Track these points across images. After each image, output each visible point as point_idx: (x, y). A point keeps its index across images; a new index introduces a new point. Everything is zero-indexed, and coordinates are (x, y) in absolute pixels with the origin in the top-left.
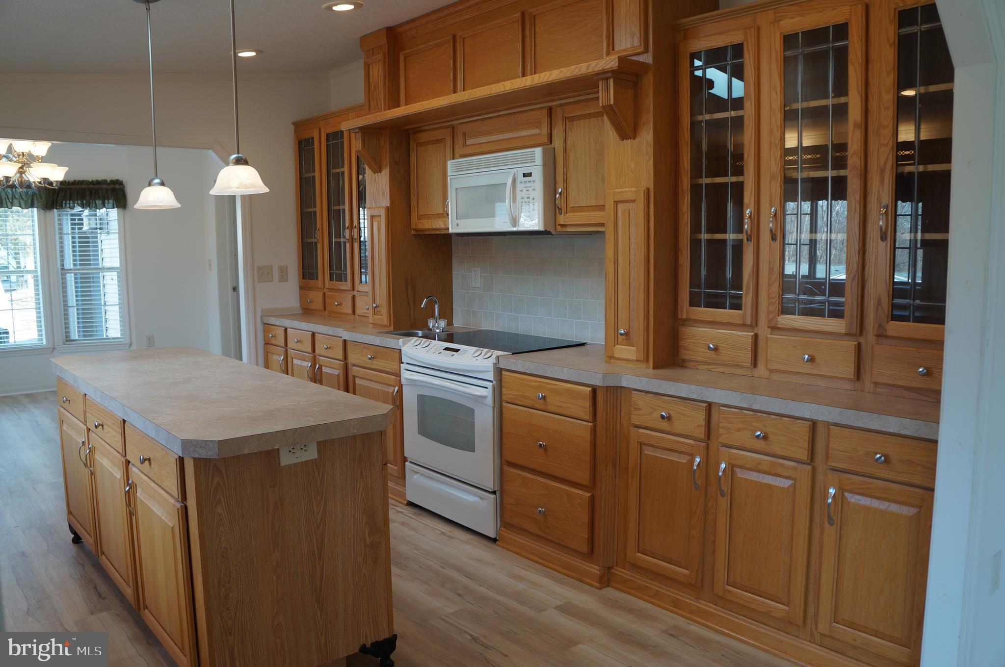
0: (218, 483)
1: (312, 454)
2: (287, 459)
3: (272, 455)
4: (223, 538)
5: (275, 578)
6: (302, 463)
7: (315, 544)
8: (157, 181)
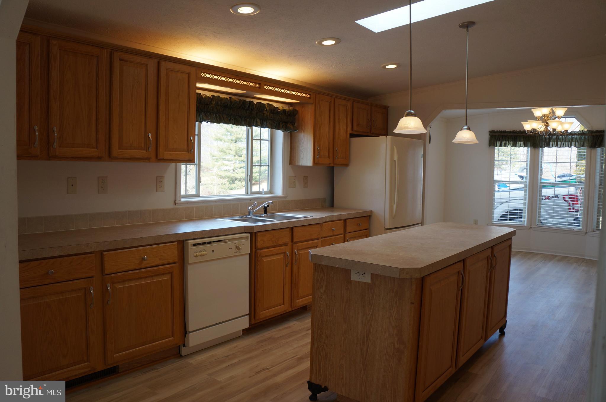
0: (322, 277)
1: (367, 279)
2: (354, 277)
3: (347, 272)
4: (322, 305)
5: (343, 339)
6: (363, 282)
7: (365, 331)
8: (466, 127)
